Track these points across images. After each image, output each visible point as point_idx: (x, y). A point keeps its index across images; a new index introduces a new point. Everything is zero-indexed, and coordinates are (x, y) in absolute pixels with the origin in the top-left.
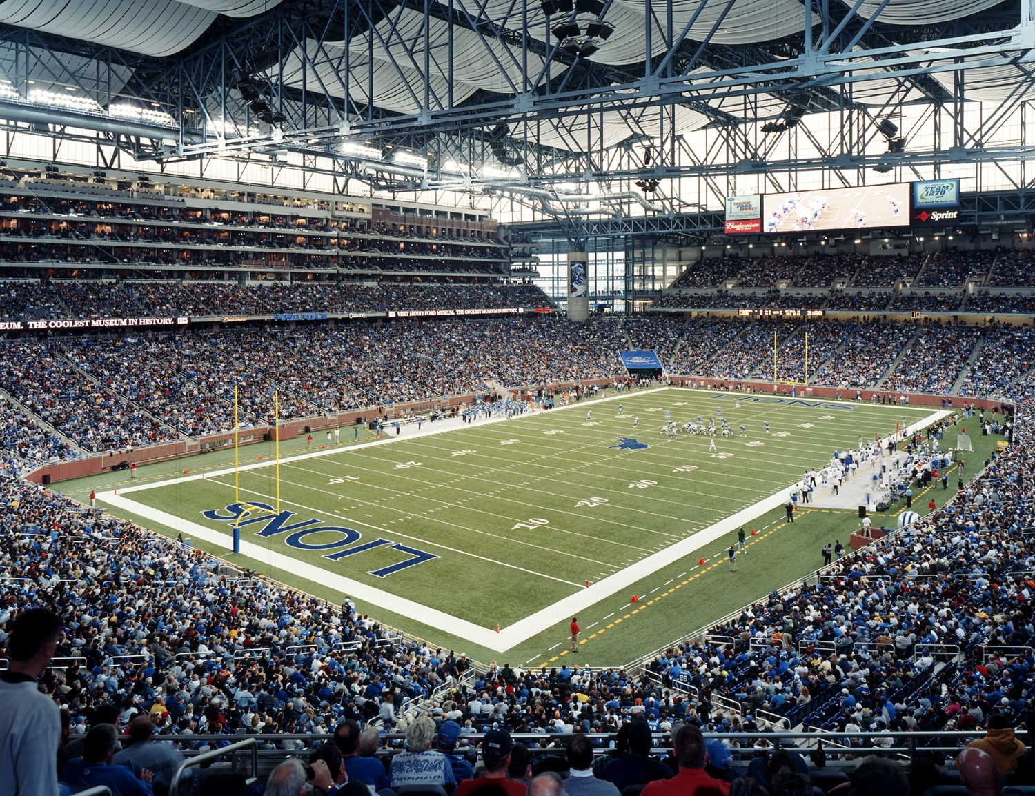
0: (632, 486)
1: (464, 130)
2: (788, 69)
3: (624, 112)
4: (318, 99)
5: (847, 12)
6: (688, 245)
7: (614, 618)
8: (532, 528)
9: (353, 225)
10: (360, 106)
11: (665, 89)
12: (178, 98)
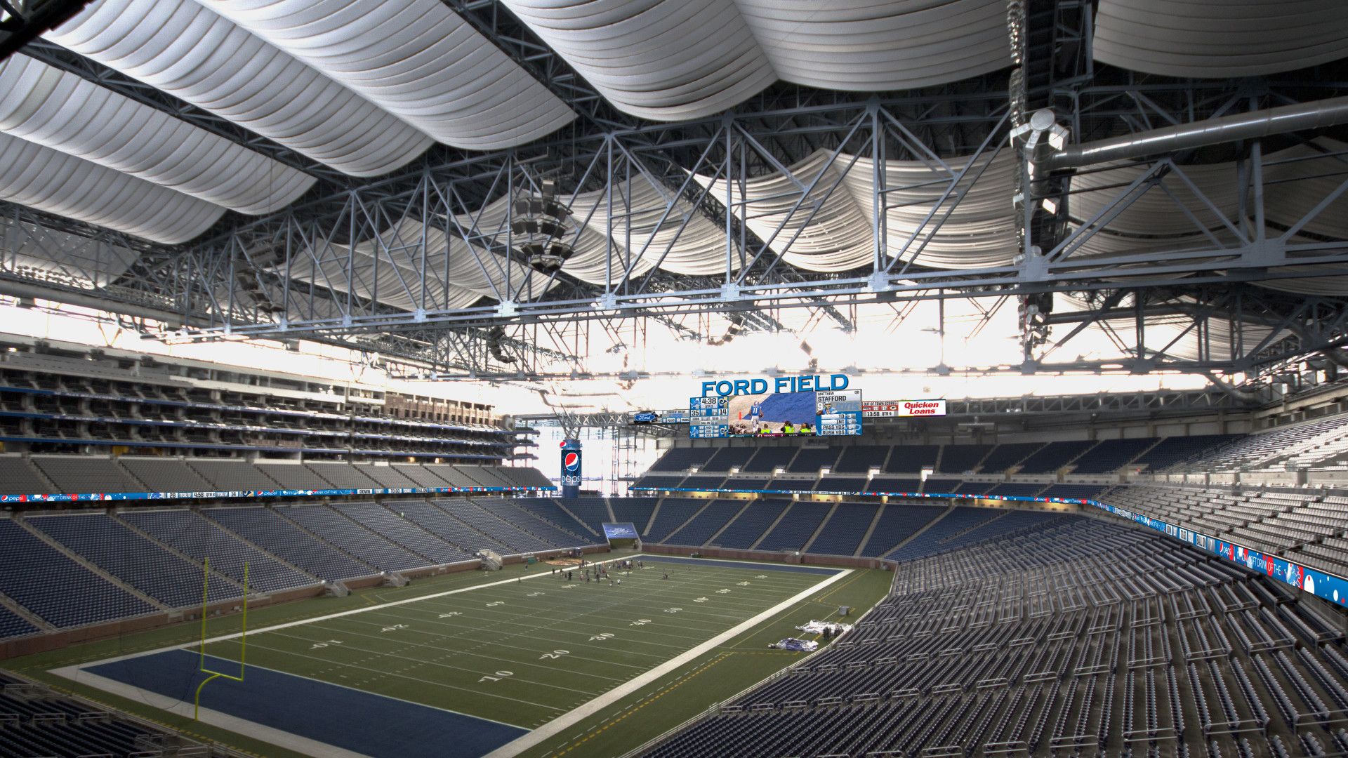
0: (592, 639)
1: (471, 330)
2: (714, 295)
3: (605, 321)
4: (324, 293)
5: (760, 248)
6: (663, 436)
7: (567, 746)
8: (496, 680)
9: (368, 410)
10: (365, 301)
11: (624, 305)
12: (185, 284)
